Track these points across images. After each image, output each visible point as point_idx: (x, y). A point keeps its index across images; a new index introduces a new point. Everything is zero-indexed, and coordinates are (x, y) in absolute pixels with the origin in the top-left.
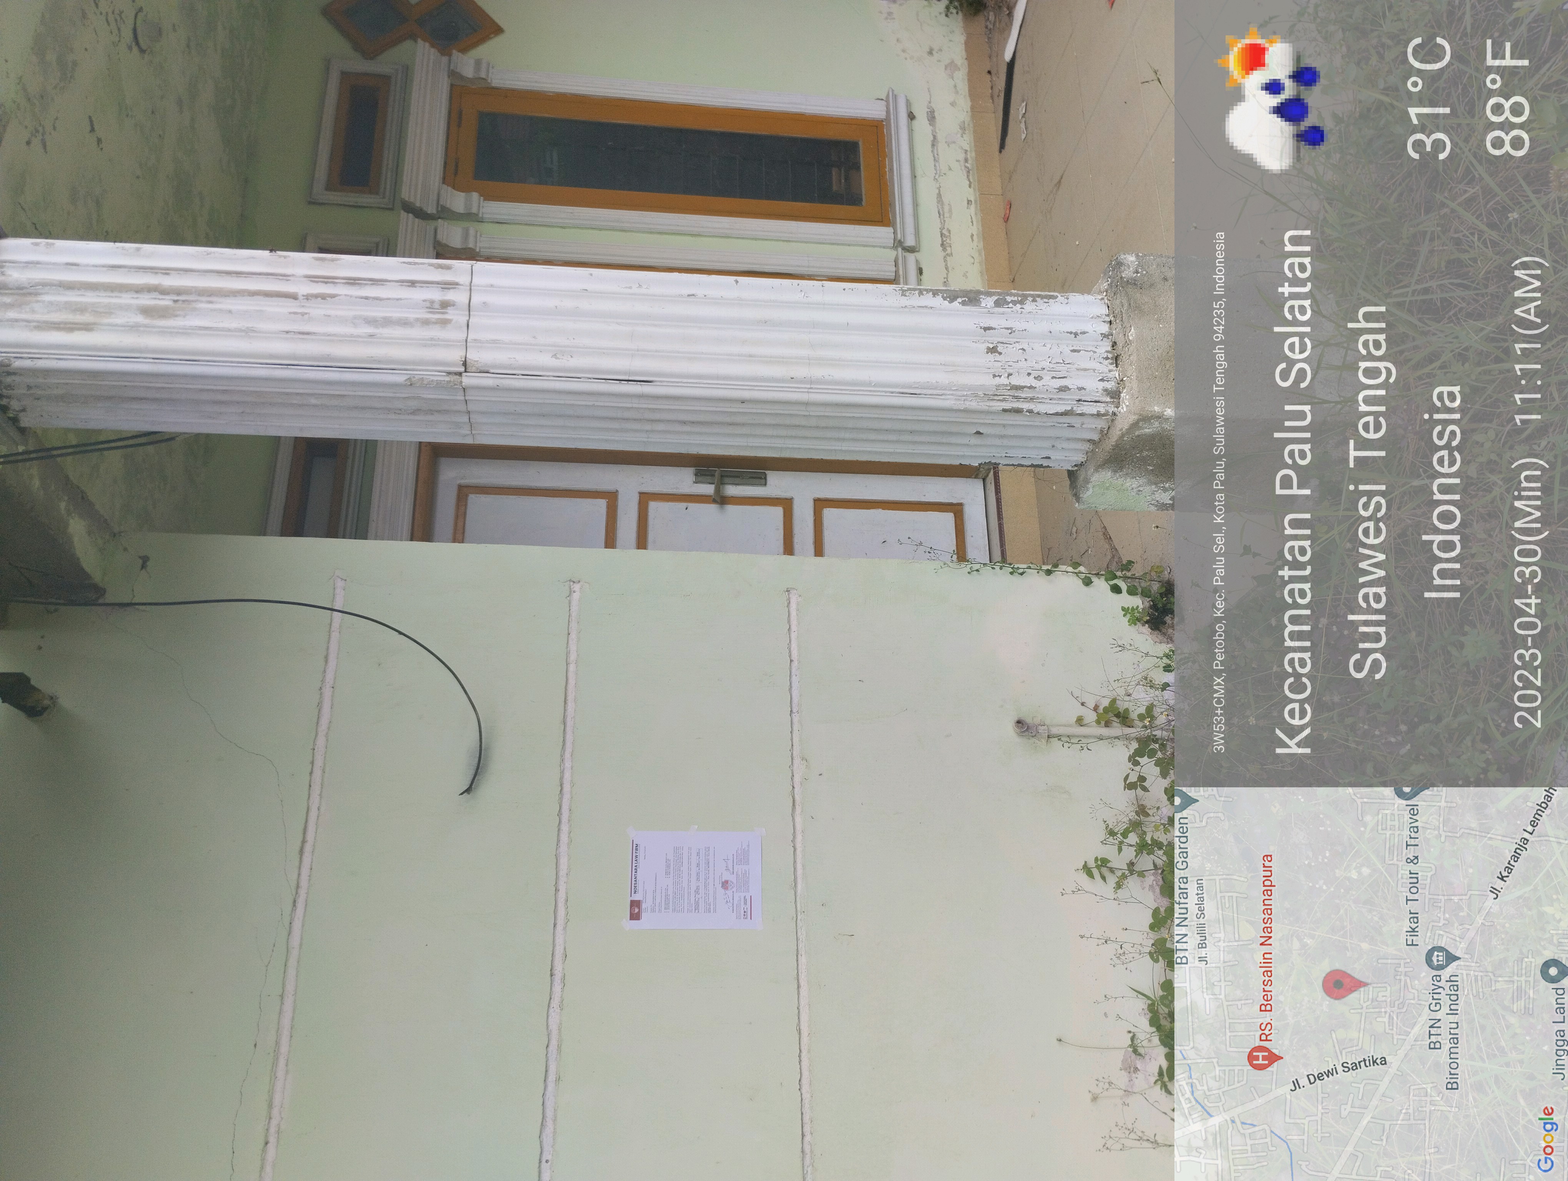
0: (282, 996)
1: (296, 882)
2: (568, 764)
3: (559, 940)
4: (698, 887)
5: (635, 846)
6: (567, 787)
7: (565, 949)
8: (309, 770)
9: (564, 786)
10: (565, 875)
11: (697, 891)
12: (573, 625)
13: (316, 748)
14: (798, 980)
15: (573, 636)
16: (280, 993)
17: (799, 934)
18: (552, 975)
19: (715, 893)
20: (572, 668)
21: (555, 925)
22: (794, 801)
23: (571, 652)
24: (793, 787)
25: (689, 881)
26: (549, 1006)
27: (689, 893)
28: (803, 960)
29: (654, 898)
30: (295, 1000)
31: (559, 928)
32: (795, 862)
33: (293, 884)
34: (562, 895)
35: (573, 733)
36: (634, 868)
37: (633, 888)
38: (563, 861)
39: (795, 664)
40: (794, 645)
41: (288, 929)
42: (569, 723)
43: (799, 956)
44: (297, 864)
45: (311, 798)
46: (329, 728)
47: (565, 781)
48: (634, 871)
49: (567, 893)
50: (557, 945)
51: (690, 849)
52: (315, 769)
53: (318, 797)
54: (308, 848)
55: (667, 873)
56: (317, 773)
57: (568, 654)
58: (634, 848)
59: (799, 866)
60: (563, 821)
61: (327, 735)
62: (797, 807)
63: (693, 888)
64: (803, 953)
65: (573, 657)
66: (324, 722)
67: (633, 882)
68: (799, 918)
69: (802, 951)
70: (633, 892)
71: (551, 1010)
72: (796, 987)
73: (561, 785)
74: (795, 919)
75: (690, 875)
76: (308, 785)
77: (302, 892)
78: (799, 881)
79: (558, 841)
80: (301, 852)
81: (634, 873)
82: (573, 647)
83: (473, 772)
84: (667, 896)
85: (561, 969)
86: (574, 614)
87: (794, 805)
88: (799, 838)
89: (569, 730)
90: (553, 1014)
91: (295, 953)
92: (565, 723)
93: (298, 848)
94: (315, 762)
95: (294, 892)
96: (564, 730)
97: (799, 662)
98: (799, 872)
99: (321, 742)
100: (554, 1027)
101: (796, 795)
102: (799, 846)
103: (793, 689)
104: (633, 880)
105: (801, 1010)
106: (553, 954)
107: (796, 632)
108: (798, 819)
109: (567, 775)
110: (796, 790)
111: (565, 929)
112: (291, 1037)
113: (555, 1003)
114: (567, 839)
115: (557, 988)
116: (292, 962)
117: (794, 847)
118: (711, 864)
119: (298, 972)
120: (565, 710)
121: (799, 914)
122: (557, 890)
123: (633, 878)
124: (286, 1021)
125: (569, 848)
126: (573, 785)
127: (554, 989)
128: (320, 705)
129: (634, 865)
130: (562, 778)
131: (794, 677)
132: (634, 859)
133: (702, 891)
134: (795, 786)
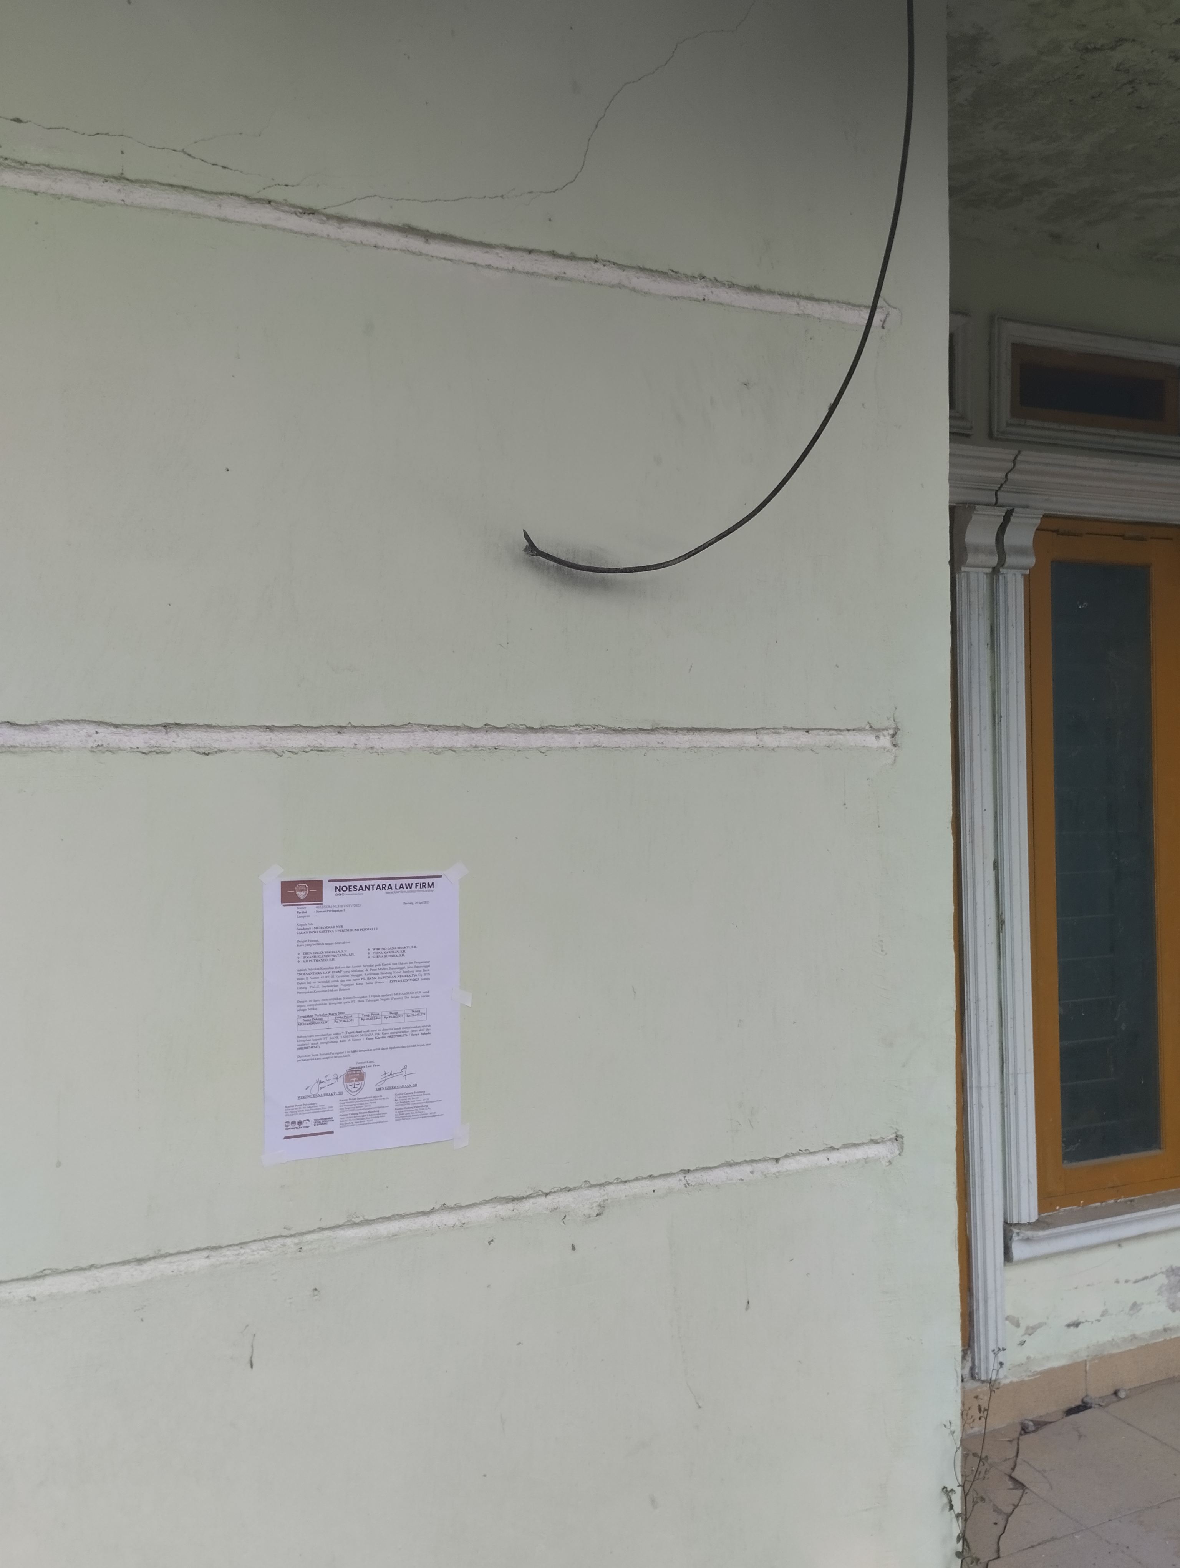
0: (120, 178)
1: (351, 215)
2: (580, 740)
3: (239, 739)
4: (350, 1018)
5: (430, 881)
6: (537, 740)
7: (222, 751)
8: (560, 251)
9: (541, 735)
10: (370, 744)
11: (341, 1017)
12: (823, 739)
13: (597, 265)
14: (154, 1258)
15: (805, 739)
16: (128, 175)
17: (254, 1246)
18: (166, 726)
19: (339, 1055)
20: (750, 739)
21: (269, 728)
22: (523, 1198)
23: (777, 736)
24: (547, 1194)
25: (361, 999)
26: (100, 723)
27: (336, 1001)
28: (199, 1262)
29: (327, 929)
30: (112, 204)
31: (265, 738)
32: (402, 1216)
33: (345, 211)
34: (331, 740)
35: (637, 748)
36: (387, 882)
37: (347, 884)
38: (397, 740)
39: (773, 1168)
40: (804, 1161)
41: (257, 196)
42: (654, 739)
43: (206, 1254)
44: (386, 220)
45: (508, 253)
46: (634, 290)
47: (548, 735)
48: (381, 883)
49: (334, 749)
50: (230, 735)
51: (426, 994)
52: (561, 263)
53: (510, 267)
54: (415, 243)
55: (377, 952)
56: (555, 267)
57: (775, 730)
58: (426, 881)
59: (394, 1227)
60: (474, 735)
61: (620, 286)
62: (510, 1206)
63: (347, 1009)
64: (213, 1260)
65: (769, 740)
66: (643, 282)
67: (358, 884)
68: (289, 1241)
69: (217, 1258)
70: (338, 884)
71: (91, 729)
72: (139, 1257)
73: (542, 729)
74: (286, 1233)
75: (375, 999)
76: (530, 247)
77: (330, 229)
78: (364, 1231)
79: (436, 728)
80: (408, 230)
81: (376, 883)
82: (785, 739)
83: (563, 557)
84: (332, 955)
85: (179, 745)
86: (841, 738)
87: (514, 1199)
88: (450, 1219)
89: (642, 738)
90: (83, 732)
91: (209, 208)
92: (653, 730)
93: (415, 223)
94: (573, 264)
95: (331, 211)
96: (641, 730)
97: (777, 1175)
98: (383, 1229)
99: (611, 275)
100: (56, 735)
101: (532, 1201)
102: (435, 1220)
103: (727, 1170)
104: (363, 883)
105: (88, 1273)
106: (210, 726)
107: (827, 1163)
108: (486, 1212)
109: (559, 740)
110: (542, 1200)
111: (264, 749)
112: (36, 194)
113: (107, 736)
114: (441, 745)
115: (139, 739)
116: (190, 202)
117: (433, 1211)
118: (396, 1042)
119: (173, 212)
120: (676, 730)
121: (296, 1240)
122: (340, 729)
123: (368, 883)
124: (68, 185)
125: (424, 749)
126: (543, 751)
127: (136, 731)
128: (673, 275)
129: (393, 882)
130: (554, 729)
131: (748, 1168)
132: (404, 882)
133: (343, 1027)
134: (549, 1197)
